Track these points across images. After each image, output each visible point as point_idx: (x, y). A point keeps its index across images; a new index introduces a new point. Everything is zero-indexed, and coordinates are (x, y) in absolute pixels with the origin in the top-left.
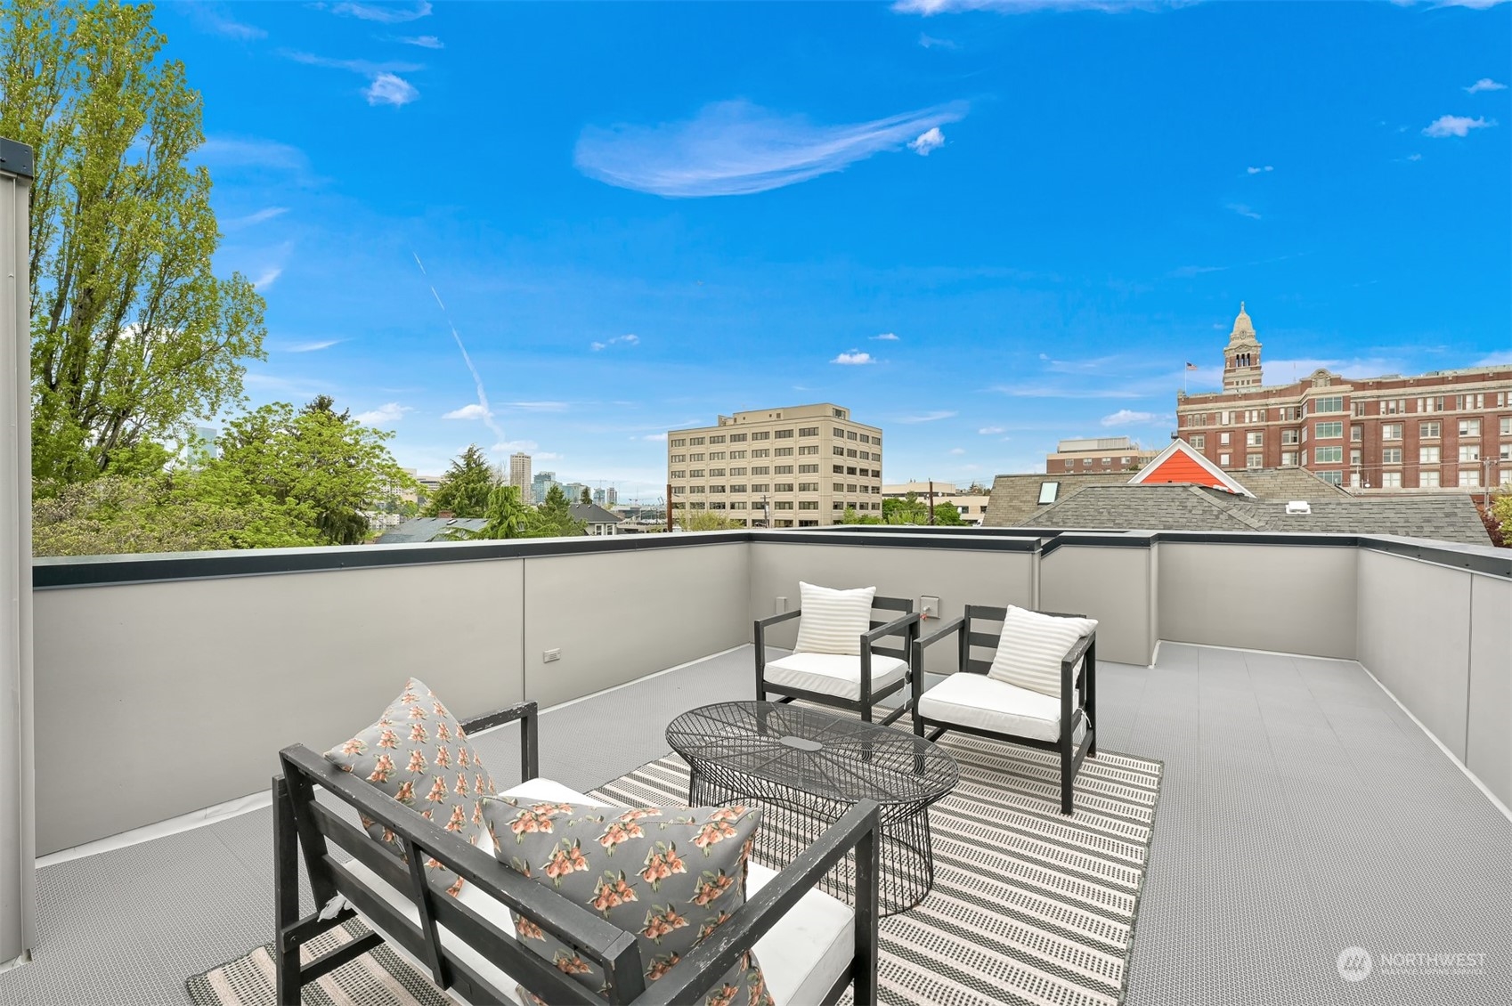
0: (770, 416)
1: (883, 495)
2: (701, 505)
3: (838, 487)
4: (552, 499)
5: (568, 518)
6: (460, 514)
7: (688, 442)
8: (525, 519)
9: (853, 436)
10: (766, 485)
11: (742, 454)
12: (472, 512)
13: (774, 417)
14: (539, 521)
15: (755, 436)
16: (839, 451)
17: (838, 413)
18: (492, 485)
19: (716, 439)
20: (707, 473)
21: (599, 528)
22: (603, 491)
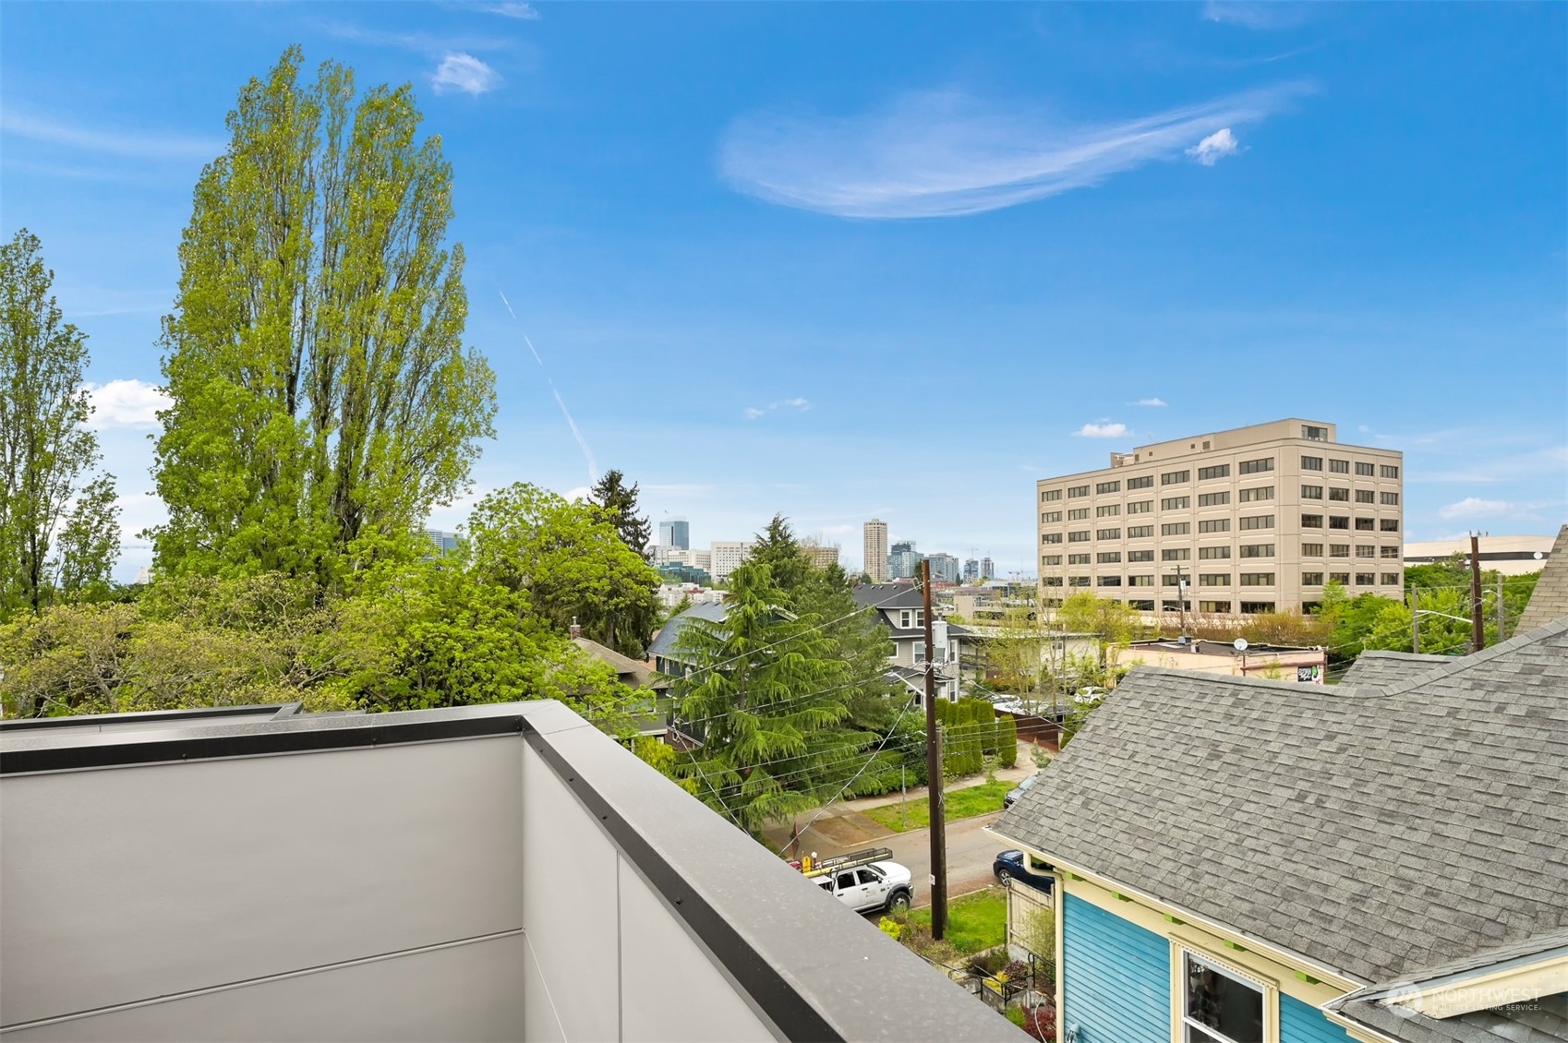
0: (1193, 446)
1: (1407, 560)
3: (1311, 549)
7: (1065, 493)
9: (1340, 466)
10: (1184, 550)
11: (1146, 506)
13: (1199, 448)
15: (1166, 479)
16: (1312, 492)
17: (1313, 432)
18: (799, 561)
19: (1106, 486)
20: (1093, 536)
21: (906, 615)
22: (976, 562)
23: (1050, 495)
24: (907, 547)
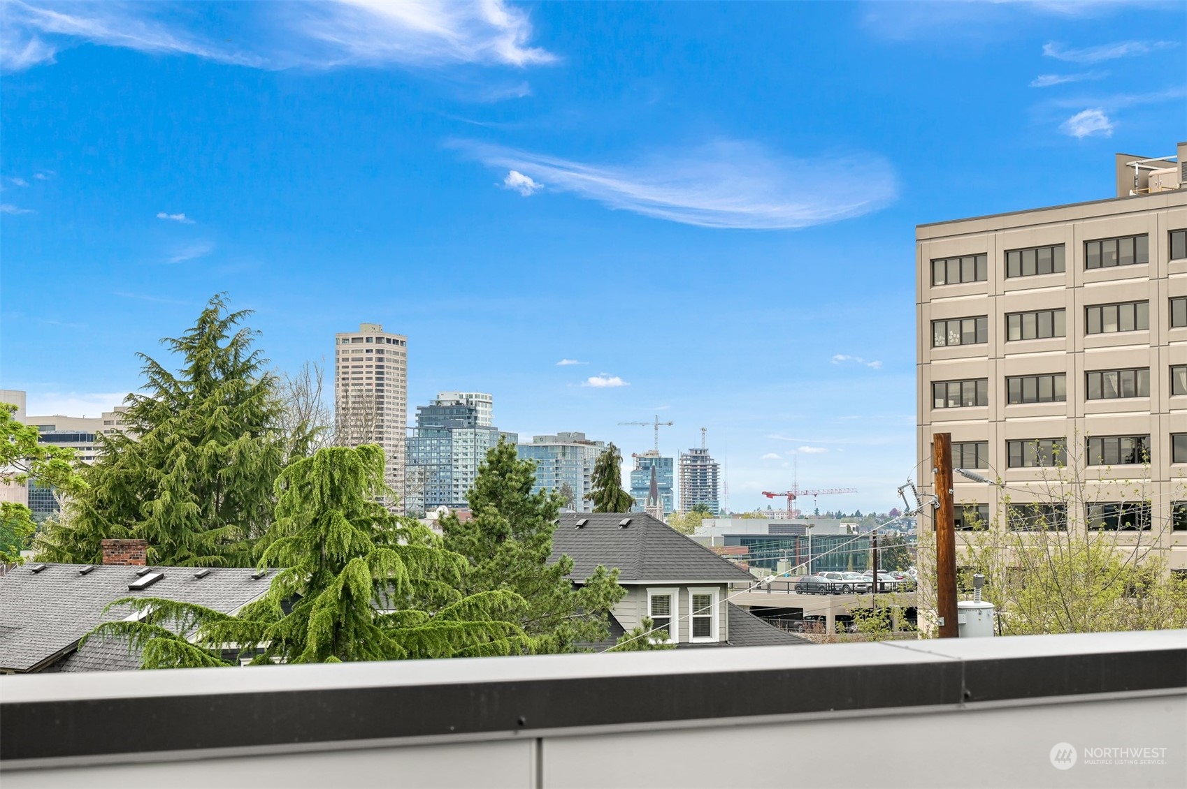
2: (1054, 515)
4: (493, 494)
5: (551, 564)
6: (172, 550)
7: (995, 264)
8: (401, 571)
12: (209, 543)
14: (447, 576)
18: (280, 444)
19: (1109, 248)
20: (1073, 386)
21: (661, 604)
22: (668, 463)
23: (954, 267)
24: (465, 413)
